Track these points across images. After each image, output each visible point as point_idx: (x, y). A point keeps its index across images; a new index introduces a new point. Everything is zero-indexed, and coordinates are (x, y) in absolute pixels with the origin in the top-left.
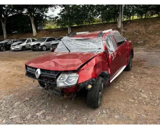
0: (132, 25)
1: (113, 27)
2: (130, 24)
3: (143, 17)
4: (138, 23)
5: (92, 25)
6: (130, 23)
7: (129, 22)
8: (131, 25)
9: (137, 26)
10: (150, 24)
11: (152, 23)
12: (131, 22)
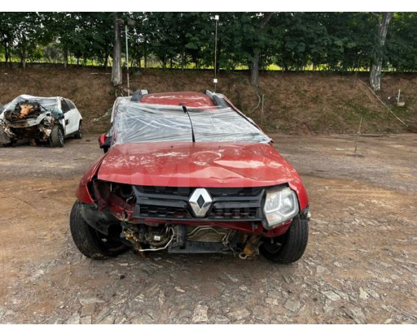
0: (146, 81)
1: (100, 79)
2: (141, 76)
3: (168, 66)
4: (158, 78)
5: (32, 64)
6: (141, 73)
7: (138, 73)
8: (144, 79)
9: (158, 85)
10: (185, 84)
11: (187, 82)
12: (143, 74)
